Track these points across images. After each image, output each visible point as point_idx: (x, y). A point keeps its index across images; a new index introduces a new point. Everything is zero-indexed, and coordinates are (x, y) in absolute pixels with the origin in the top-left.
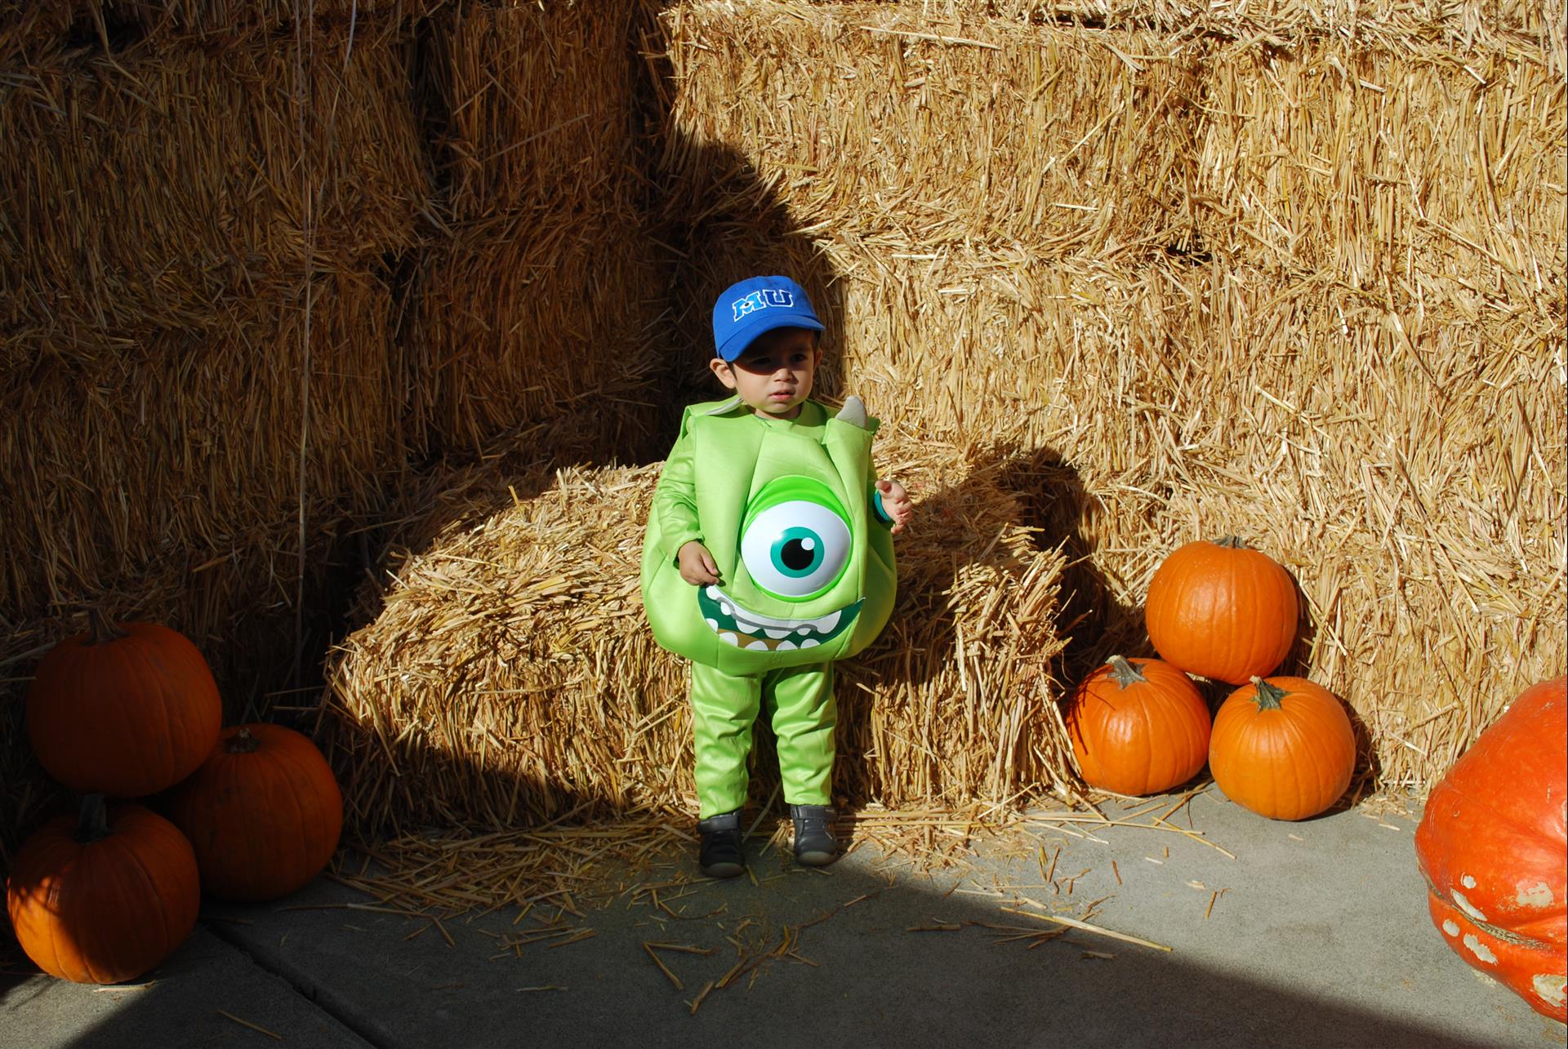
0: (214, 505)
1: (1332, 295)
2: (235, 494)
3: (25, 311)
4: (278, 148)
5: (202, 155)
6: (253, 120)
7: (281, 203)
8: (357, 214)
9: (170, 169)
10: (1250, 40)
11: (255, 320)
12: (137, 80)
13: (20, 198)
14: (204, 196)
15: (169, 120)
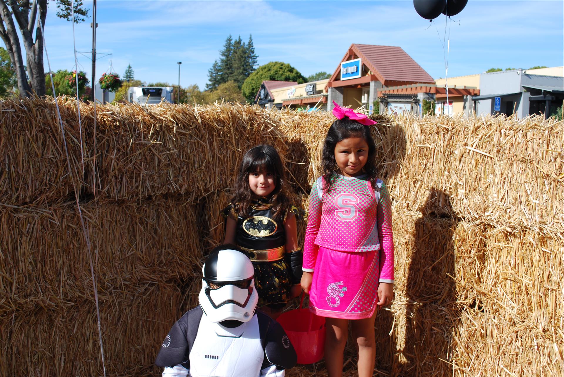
1: (532, 332)
2: (108, 361)
3: (33, 290)
4: (141, 239)
5: (112, 239)
6: (133, 229)
7: (140, 259)
8: (171, 263)
9: (98, 244)
10: (500, 228)
11: (125, 298)
12: (90, 214)
13: (38, 251)
14: (110, 254)
15: (100, 227)
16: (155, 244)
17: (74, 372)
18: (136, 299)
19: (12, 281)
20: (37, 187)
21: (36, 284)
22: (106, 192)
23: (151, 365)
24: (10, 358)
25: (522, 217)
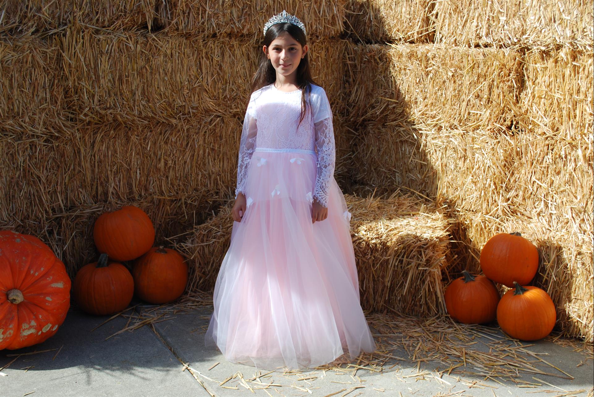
0: (169, 183)
1: (561, 144)
2: (178, 181)
4: (207, 72)
5: (180, 69)
6: (200, 62)
7: (206, 90)
8: (235, 99)
9: (168, 72)
11: (192, 126)
12: (161, 43)
13: (116, 70)
14: (179, 82)
15: (170, 57)
16: (220, 79)
17: (148, 186)
18: (203, 128)
19: (94, 93)
20: (114, 12)
21: (114, 99)
22: (175, 24)
23: (217, 191)
24: (93, 166)
25: (556, 35)
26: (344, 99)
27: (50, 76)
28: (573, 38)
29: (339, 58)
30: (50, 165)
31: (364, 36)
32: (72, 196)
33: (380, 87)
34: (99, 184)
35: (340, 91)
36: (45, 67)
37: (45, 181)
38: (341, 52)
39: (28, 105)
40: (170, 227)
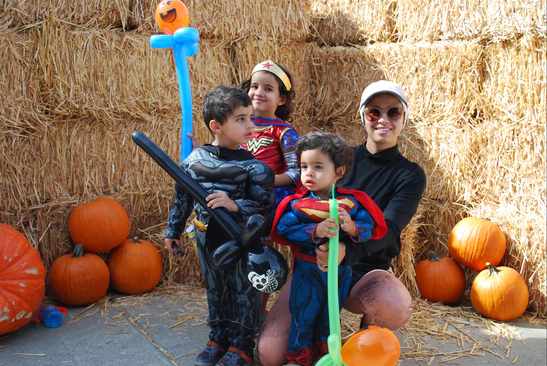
0: (144, 178)
2: (152, 176)
3: (87, 99)
6: (173, 61)
9: (142, 69)
11: (166, 122)
13: (91, 65)
14: (152, 81)
15: (144, 55)
16: (192, 78)
17: (123, 179)
18: (176, 124)
19: (69, 87)
20: (89, 10)
21: (89, 94)
24: (69, 159)
25: (516, 24)
26: (310, 100)
27: (26, 69)
28: (534, 25)
29: (305, 61)
30: (26, 158)
31: (328, 40)
32: (48, 189)
33: (345, 86)
34: (75, 179)
35: (306, 92)
36: (21, 59)
37: (20, 173)
38: (307, 54)
39: (4, 97)
40: (144, 221)
